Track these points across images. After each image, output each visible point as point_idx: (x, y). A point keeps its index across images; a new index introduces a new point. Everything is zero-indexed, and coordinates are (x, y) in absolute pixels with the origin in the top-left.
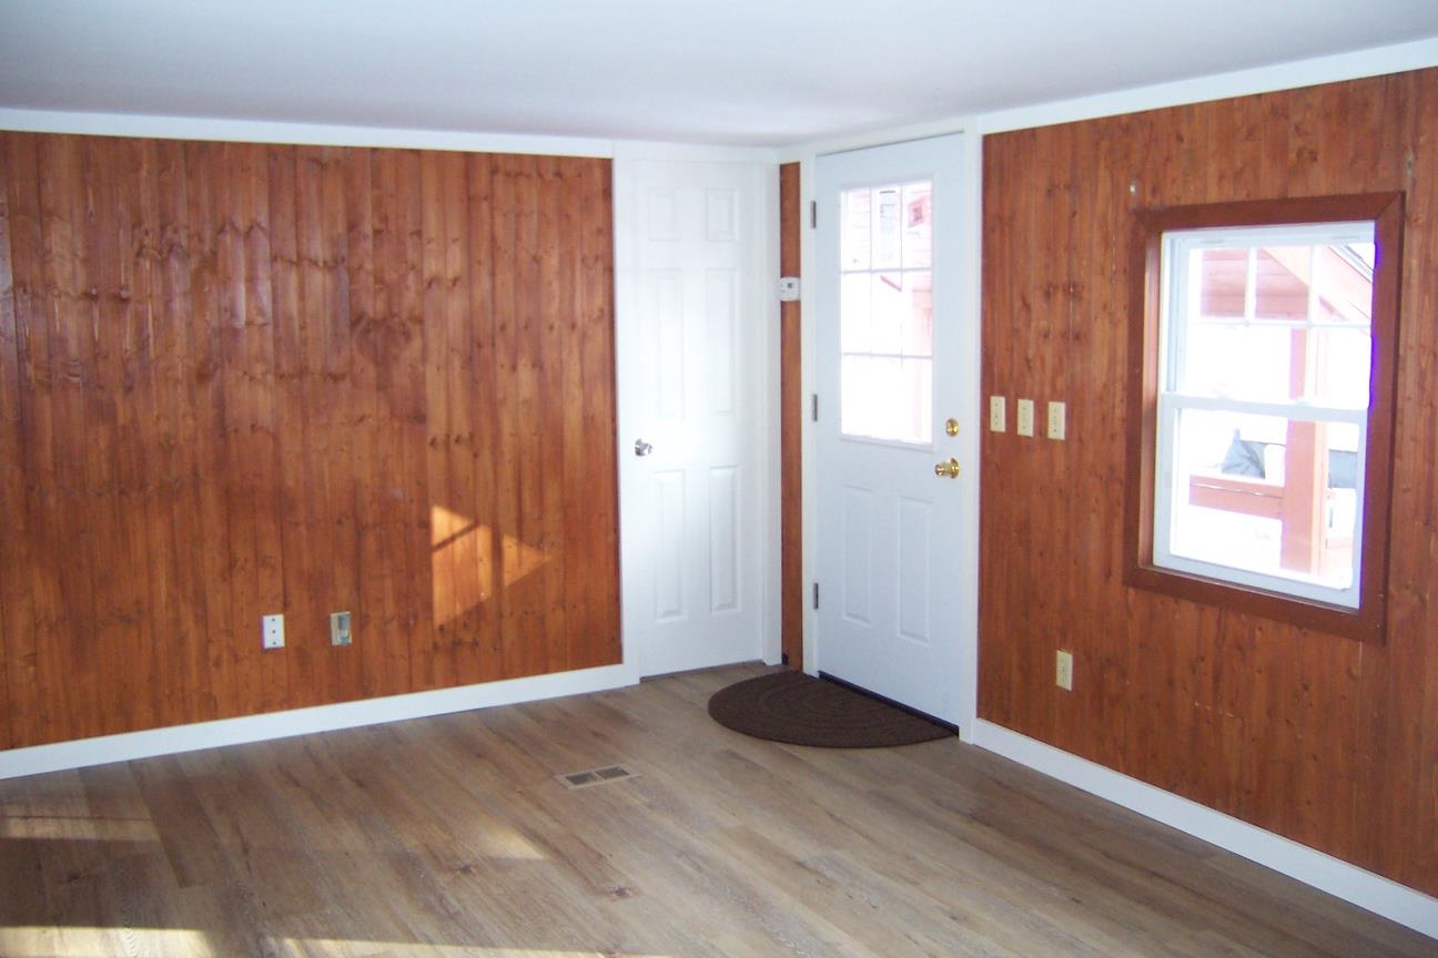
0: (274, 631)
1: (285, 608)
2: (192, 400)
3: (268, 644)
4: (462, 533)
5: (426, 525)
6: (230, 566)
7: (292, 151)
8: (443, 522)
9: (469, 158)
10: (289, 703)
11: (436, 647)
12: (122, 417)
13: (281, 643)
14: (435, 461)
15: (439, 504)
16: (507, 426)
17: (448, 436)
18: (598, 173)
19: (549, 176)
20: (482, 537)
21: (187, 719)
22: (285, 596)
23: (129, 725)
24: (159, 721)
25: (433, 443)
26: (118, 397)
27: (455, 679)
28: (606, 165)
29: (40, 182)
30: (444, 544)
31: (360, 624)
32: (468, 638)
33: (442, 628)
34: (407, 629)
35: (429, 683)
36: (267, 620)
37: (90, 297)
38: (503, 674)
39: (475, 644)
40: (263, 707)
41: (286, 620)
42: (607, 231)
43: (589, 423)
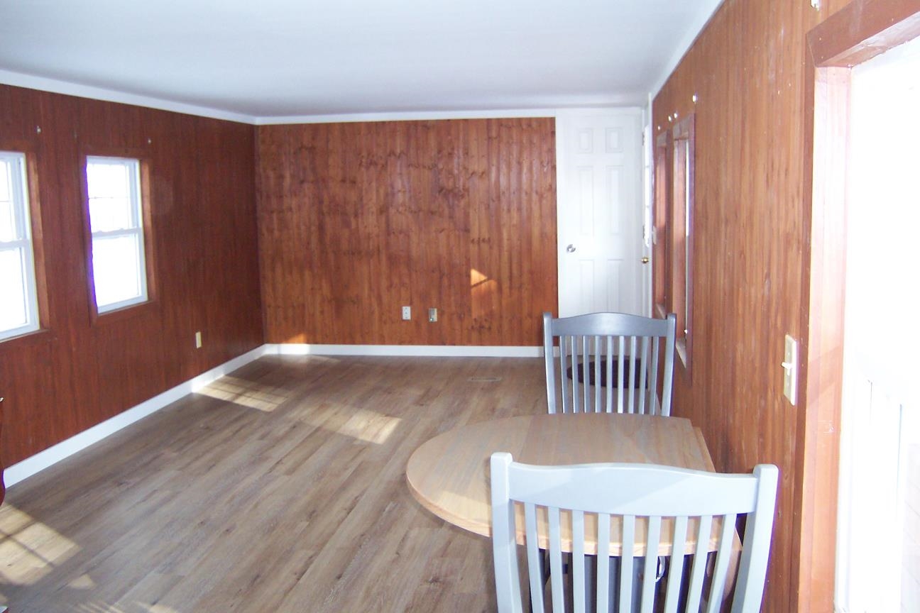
0: (407, 313)
1: (411, 304)
2: (378, 221)
3: (404, 318)
4: (485, 281)
5: (469, 276)
6: (390, 286)
7: (415, 124)
8: (476, 276)
9: (489, 121)
10: (411, 342)
11: (472, 327)
12: (353, 226)
13: (409, 318)
14: (474, 249)
15: (475, 268)
16: (505, 235)
17: (479, 239)
18: (549, 124)
19: (524, 127)
20: (493, 284)
21: (373, 343)
22: (411, 300)
23: (353, 342)
24: (364, 342)
25: (473, 240)
26: (352, 219)
27: (481, 343)
28: (552, 120)
29: (328, 141)
30: (476, 285)
31: (441, 314)
32: (487, 325)
33: (475, 320)
34: (461, 319)
35: (469, 342)
36: (404, 308)
37: (343, 181)
38: (502, 344)
39: (490, 329)
40: (401, 343)
41: (411, 309)
42: (552, 151)
43: (543, 235)
